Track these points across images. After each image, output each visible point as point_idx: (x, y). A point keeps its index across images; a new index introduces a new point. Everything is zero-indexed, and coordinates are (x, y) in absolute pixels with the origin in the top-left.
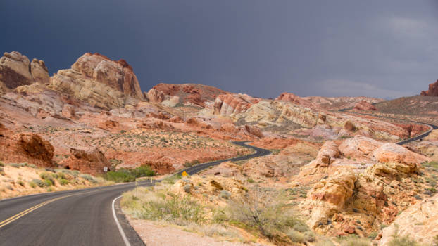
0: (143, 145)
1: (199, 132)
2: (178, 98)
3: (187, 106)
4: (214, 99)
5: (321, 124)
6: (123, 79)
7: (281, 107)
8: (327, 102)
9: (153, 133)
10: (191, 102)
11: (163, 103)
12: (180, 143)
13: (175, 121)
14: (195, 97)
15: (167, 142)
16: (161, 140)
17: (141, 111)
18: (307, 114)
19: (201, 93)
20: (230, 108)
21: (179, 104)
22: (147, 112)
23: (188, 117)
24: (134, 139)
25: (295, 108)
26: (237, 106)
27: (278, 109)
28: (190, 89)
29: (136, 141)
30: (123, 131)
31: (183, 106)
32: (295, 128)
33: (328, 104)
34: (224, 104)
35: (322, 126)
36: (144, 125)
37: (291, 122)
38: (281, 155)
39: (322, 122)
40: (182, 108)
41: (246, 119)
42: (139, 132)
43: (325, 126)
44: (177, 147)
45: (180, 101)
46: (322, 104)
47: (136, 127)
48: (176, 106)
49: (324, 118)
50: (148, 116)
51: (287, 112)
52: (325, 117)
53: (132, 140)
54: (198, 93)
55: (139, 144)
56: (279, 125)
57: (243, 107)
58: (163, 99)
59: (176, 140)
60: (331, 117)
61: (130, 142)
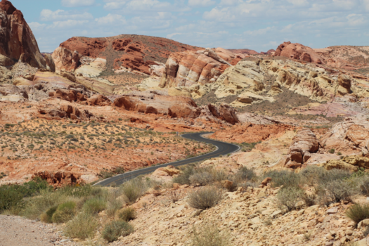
0: (37, 146)
1: (133, 120)
2: (104, 61)
3: (120, 74)
4: (164, 60)
5: (343, 94)
6: (8, 33)
7: (275, 70)
8: (361, 53)
9: (58, 126)
10: (127, 66)
11: (78, 71)
12: (96, 141)
13: (95, 103)
14: (132, 56)
15: (76, 140)
16: (68, 137)
17: (40, 88)
18: (319, 79)
19: (142, 51)
20: (193, 75)
21: (107, 72)
22: (51, 88)
23: (120, 93)
24: (24, 138)
25: (298, 70)
26: (204, 71)
27: (271, 72)
28: (125, 44)
29: (26, 141)
30: (8, 126)
31: (113, 73)
32: (300, 103)
33: (361, 56)
34: (182, 68)
35: (342, 98)
36: (42, 113)
37: (293, 94)
38: (256, 151)
39: (344, 90)
40: (111, 78)
41: (216, 93)
42: (34, 125)
43: (348, 97)
44: (92, 147)
45: (107, 64)
46: (352, 59)
47: (29, 117)
48: (101, 75)
49: (347, 84)
50: (51, 95)
51: (285, 78)
52: (349, 81)
53: (20, 140)
54: (139, 51)
55: (31, 146)
56: (272, 100)
57: (213, 70)
58: (78, 64)
59: (91, 137)
60: (358, 81)
61: (17, 143)
